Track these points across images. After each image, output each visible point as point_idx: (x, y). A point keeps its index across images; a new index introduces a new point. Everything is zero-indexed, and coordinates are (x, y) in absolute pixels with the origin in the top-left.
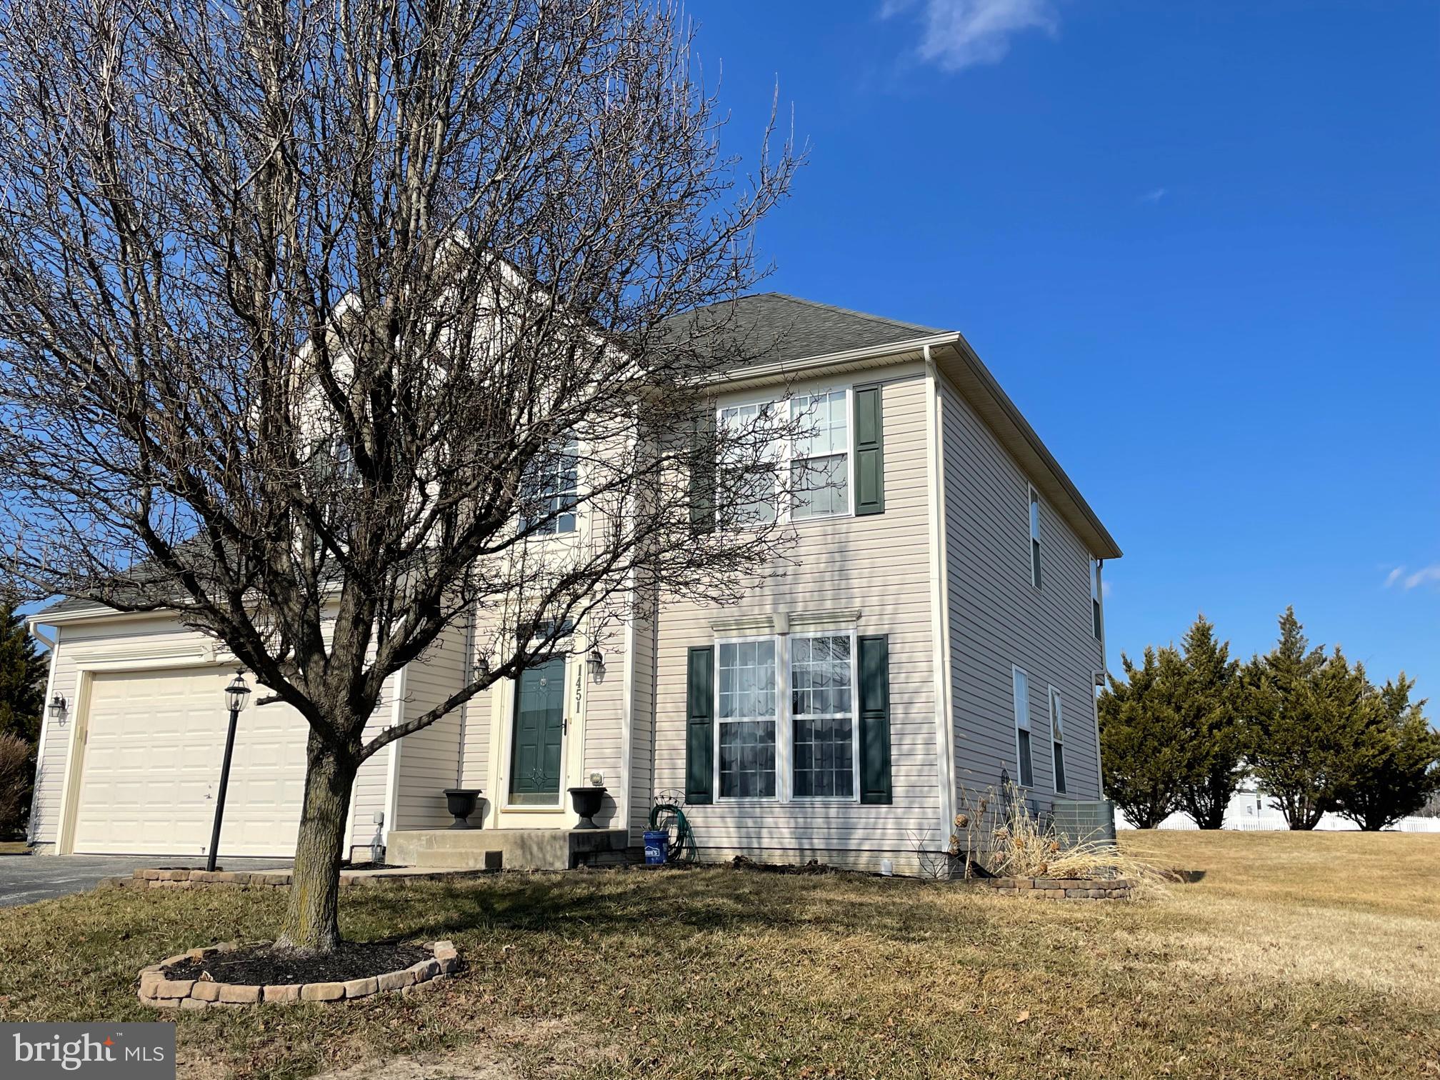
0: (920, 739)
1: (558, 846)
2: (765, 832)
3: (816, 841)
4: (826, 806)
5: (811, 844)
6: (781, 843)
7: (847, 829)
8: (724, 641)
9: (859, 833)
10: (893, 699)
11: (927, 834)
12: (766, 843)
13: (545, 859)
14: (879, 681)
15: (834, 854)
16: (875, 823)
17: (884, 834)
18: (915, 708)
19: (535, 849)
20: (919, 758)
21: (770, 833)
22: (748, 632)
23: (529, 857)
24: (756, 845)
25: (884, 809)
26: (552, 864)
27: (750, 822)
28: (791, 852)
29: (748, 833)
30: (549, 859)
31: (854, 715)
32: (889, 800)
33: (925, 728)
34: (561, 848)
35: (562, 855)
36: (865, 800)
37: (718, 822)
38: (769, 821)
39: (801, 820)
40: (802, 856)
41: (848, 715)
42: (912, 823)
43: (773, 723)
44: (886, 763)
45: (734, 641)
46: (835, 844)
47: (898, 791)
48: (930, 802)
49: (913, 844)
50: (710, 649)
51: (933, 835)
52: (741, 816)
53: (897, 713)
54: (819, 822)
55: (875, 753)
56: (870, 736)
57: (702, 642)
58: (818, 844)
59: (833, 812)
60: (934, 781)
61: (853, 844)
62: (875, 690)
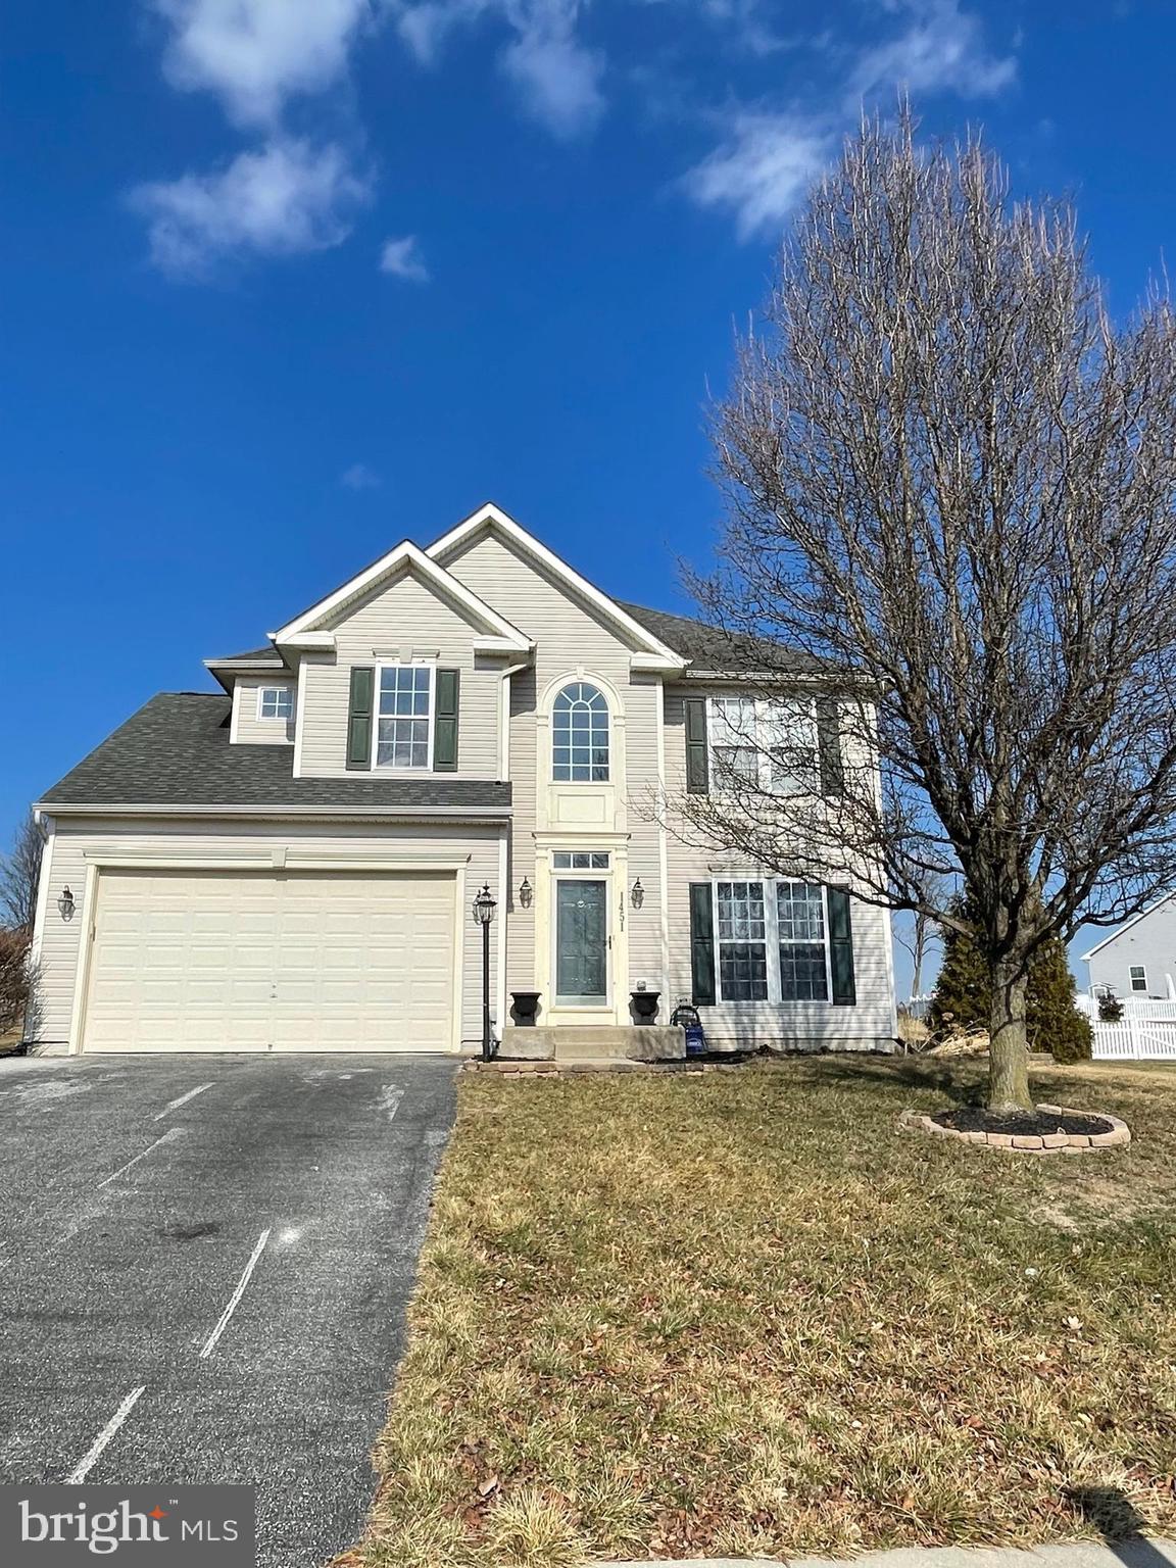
0: (873, 959)
1: (675, 1040)
2: (758, 1027)
3: (798, 1033)
4: (806, 1007)
5: (795, 1034)
6: (771, 1035)
7: (822, 1024)
8: (720, 880)
9: (831, 1027)
10: (854, 930)
11: (880, 1027)
12: (758, 1034)
13: (663, 1050)
14: (844, 916)
15: (813, 1041)
16: (843, 1019)
17: (849, 1027)
18: (869, 938)
19: (653, 1042)
20: (873, 973)
21: (762, 1027)
22: (738, 874)
23: (648, 1048)
24: (750, 1037)
25: (848, 1009)
26: (670, 1054)
27: (745, 1019)
28: (778, 1041)
29: (745, 1027)
30: (667, 1049)
31: (827, 941)
32: (854, 1003)
33: (877, 952)
34: (678, 1041)
35: (679, 1047)
36: (836, 1003)
37: (719, 1019)
38: (760, 1018)
39: (786, 1018)
40: (787, 1044)
41: (821, 941)
42: (869, 1019)
43: (764, 945)
44: (851, 977)
45: (728, 881)
46: (813, 1034)
47: (859, 996)
48: (882, 1004)
49: (871, 1033)
50: (709, 886)
51: (885, 1027)
52: (739, 1015)
53: (856, 940)
54: (800, 1019)
55: (842, 969)
56: (839, 957)
57: (701, 880)
58: (800, 1034)
59: (811, 1011)
60: (884, 989)
61: (826, 1034)
62: (840, 925)
